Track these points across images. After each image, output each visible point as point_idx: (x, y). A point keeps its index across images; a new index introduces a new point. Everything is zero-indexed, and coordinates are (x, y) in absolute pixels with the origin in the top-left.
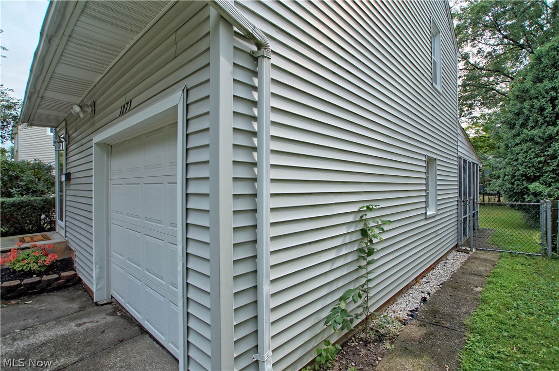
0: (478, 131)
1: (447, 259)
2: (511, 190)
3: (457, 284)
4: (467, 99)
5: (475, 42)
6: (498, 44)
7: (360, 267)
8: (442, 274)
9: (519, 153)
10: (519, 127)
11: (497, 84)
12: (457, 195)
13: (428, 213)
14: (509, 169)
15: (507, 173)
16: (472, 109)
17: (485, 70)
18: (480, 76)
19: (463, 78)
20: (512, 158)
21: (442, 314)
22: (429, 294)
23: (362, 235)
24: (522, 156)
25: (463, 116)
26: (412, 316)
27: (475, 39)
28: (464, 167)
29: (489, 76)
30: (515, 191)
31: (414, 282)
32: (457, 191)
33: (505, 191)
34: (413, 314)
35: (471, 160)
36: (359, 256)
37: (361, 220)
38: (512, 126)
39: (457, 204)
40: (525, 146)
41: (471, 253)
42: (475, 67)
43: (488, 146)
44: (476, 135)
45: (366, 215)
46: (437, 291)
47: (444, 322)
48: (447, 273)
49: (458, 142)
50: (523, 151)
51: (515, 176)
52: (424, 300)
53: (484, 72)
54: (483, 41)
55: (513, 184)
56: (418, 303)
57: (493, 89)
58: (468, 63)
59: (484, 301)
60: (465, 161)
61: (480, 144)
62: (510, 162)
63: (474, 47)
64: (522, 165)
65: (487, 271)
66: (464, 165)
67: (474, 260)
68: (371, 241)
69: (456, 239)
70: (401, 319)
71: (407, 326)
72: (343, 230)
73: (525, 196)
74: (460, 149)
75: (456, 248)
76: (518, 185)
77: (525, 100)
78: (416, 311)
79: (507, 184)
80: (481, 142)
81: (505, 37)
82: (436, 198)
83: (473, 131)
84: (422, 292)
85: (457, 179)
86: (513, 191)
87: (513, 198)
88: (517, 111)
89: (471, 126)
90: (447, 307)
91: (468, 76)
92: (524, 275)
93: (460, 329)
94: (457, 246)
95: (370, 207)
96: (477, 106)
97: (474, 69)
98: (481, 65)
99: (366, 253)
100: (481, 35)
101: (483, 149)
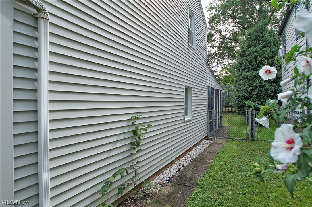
0: (227, 72)
1: (200, 145)
2: (238, 104)
3: (200, 159)
4: (221, 54)
5: (225, 24)
6: (235, 26)
7: (132, 154)
8: (194, 154)
9: (241, 85)
10: (242, 71)
11: (235, 47)
12: (207, 108)
13: (186, 119)
14: (237, 93)
15: (236, 95)
16: (223, 60)
17: (229, 39)
18: (227, 42)
19: (219, 43)
20: (238, 87)
21: (186, 178)
22: (183, 166)
23: (134, 134)
24: (243, 86)
25: (219, 64)
26: (169, 181)
27: (224, 22)
28: (212, 92)
29: (231, 42)
30: (240, 105)
31: (177, 160)
32: (207, 106)
33: (236, 105)
34: (170, 180)
35: (216, 88)
36: (131, 147)
37: (133, 124)
38: (238, 70)
39: (207, 113)
40: (244, 81)
41: (214, 140)
42: (224, 37)
43: (232, 80)
44: (226, 74)
45: (136, 122)
46: (188, 164)
47: (186, 183)
48: (197, 153)
49: (208, 77)
50: (243, 84)
51: (240, 97)
52: (179, 170)
53: (229, 40)
54: (228, 24)
55: (239, 101)
56: (175, 172)
57: (233, 50)
58: (221, 35)
59: (210, 168)
60: (212, 89)
61: (228, 79)
62: (238, 89)
63: (224, 26)
64: (243, 91)
65: (219, 150)
66: (211, 91)
67: (214, 144)
68: (139, 138)
69: (207, 133)
70: (161, 183)
71: (164, 187)
72: (118, 132)
73: (244, 108)
74: (208, 82)
75: (206, 138)
76: (241, 102)
77: (244, 57)
78: (172, 177)
79: (237, 101)
80: (228, 78)
81: (238, 23)
82: (192, 110)
83: (225, 72)
84: (180, 166)
85: (207, 99)
86: (239, 105)
87: (239, 109)
88: (240, 62)
89: (223, 69)
90: (190, 173)
91: (221, 42)
92: (235, 151)
93: (193, 186)
94: (207, 136)
95: (137, 117)
96: (226, 58)
97: (224, 38)
98: (228, 37)
99: (136, 145)
100: (227, 20)
101: (230, 82)
